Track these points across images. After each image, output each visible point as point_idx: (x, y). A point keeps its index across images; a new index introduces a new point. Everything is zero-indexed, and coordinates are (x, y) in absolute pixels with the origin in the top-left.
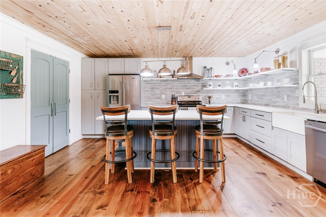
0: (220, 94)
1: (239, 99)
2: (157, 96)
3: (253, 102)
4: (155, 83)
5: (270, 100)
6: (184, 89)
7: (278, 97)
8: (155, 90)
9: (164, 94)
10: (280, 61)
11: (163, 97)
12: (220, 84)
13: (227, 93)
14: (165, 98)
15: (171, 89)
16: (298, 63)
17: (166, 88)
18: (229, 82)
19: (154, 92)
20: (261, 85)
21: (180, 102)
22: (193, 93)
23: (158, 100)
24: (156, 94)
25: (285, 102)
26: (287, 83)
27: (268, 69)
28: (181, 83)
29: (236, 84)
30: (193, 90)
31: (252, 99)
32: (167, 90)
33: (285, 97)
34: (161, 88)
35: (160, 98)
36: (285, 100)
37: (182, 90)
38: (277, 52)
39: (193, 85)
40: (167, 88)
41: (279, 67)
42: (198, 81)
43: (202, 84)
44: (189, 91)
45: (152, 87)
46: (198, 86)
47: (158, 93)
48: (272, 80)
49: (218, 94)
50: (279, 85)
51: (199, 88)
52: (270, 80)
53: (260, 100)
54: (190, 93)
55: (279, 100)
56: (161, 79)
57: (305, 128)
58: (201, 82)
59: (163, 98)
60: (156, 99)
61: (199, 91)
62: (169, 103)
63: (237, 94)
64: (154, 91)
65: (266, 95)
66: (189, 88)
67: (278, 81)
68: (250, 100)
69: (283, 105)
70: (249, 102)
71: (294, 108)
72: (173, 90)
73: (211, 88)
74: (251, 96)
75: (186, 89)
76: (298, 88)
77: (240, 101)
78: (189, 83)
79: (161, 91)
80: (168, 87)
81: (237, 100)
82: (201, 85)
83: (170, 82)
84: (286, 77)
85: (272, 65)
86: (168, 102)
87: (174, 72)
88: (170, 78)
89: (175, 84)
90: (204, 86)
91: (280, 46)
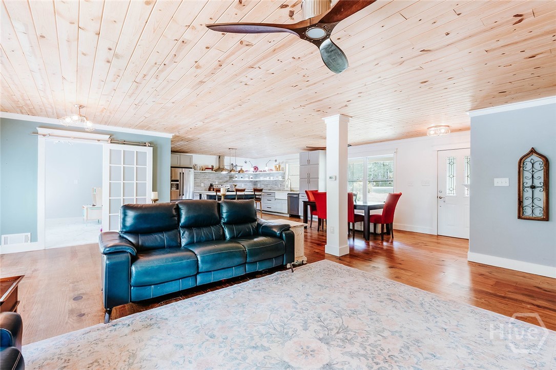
0: (241, 183)
1: (252, 187)
2: (198, 184)
4: (198, 175)
5: (271, 187)
6: (217, 179)
7: (276, 185)
9: (203, 183)
10: (278, 167)
11: (202, 185)
12: (242, 176)
13: (245, 182)
15: (208, 179)
16: (285, 169)
17: (205, 179)
18: (247, 175)
20: (267, 179)
26: (280, 178)
27: (271, 170)
28: (216, 175)
29: (251, 177)
30: (224, 180)
33: (279, 185)
34: (201, 178)
35: (200, 186)
38: (276, 161)
39: (224, 176)
41: (277, 170)
42: (227, 174)
43: (230, 176)
44: (221, 181)
45: (196, 178)
47: (198, 182)
48: (273, 176)
49: (239, 183)
50: (277, 179)
51: (228, 179)
52: (272, 176)
53: (266, 187)
54: (222, 183)
55: (276, 187)
60: (197, 187)
61: (228, 181)
62: (207, 190)
63: (251, 183)
64: (195, 181)
65: (269, 184)
66: (221, 178)
67: (277, 177)
69: (279, 189)
71: (283, 190)
72: (210, 179)
73: (236, 179)
74: (260, 185)
75: (219, 179)
76: (284, 181)
78: (221, 175)
79: (201, 180)
82: (228, 177)
83: (207, 174)
84: (280, 175)
85: (274, 169)
86: (205, 189)
87: (213, 167)
88: (210, 171)
89: (211, 175)
90: (232, 178)
91: (277, 158)
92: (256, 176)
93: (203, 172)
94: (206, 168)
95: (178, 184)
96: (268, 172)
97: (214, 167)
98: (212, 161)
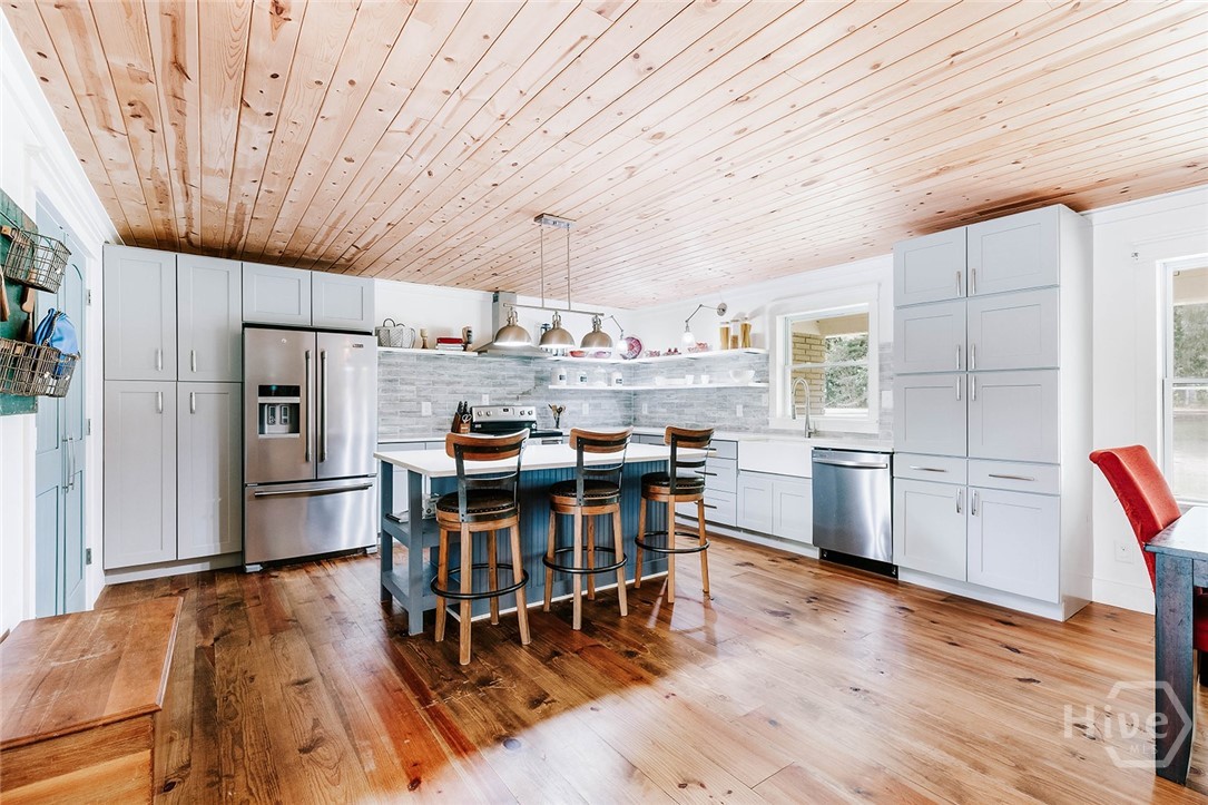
0: (579, 402)
1: (618, 414)
2: (407, 406)
3: (654, 421)
4: (401, 365)
5: (703, 414)
6: (488, 385)
7: (723, 408)
8: (399, 386)
9: (428, 400)
11: (426, 408)
12: (584, 374)
13: (594, 398)
14: (430, 414)
15: (449, 383)
16: (767, 339)
17: (434, 383)
18: (603, 371)
19: (395, 394)
20: (688, 382)
21: (480, 426)
22: (513, 399)
23: (406, 421)
24: (401, 401)
25: (738, 418)
26: (749, 379)
27: (703, 346)
28: (480, 369)
29: (618, 376)
30: (512, 388)
31: (653, 415)
32: (437, 386)
33: (740, 408)
34: (420, 380)
35: (417, 413)
36: (740, 413)
37: (483, 390)
38: (723, 310)
39: (512, 373)
40: (437, 383)
41: (735, 345)
42: (527, 364)
43: (537, 372)
44: (501, 391)
45: (391, 377)
46: (527, 379)
47: (408, 398)
48: (708, 370)
49: (574, 401)
50: (730, 383)
51: (528, 384)
52: (706, 371)
53: (676, 416)
54: (506, 398)
55: (723, 414)
56: (424, 351)
57: (814, 463)
58: (534, 366)
59: (424, 413)
60: (401, 416)
61: (528, 393)
62: (445, 427)
63: (614, 401)
64: (396, 391)
65: (691, 405)
66: (503, 382)
67: (730, 374)
68: (647, 417)
69: (735, 424)
70: (643, 421)
71: (757, 431)
72: (457, 387)
73: (562, 385)
74: (649, 407)
75: (494, 386)
76: (768, 391)
77: (620, 420)
78: (504, 370)
79: (419, 390)
80: (442, 378)
81: (614, 418)
82: (532, 375)
83: (447, 363)
84: (748, 368)
85: (715, 340)
86: (441, 427)
87: (469, 333)
88: (456, 350)
89: (463, 369)
90: (542, 379)
91: (726, 297)
92: (634, 372)
93: (428, 358)
94: (442, 340)
95: (297, 406)
96: (686, 355)
97: (474, 337)
98: (463, 309)
